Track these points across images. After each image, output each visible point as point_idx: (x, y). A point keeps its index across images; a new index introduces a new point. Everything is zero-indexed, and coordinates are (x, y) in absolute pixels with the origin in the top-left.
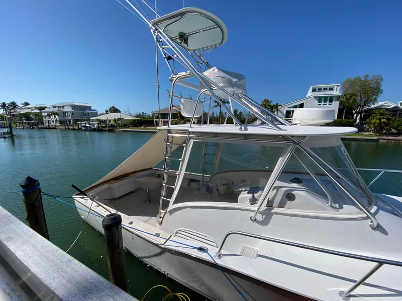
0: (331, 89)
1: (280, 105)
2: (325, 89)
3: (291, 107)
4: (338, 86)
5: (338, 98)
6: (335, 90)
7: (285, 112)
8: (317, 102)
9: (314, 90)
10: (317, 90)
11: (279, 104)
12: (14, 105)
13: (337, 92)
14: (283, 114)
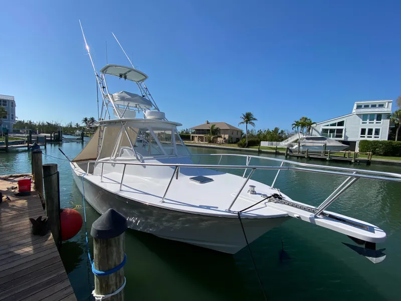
0: (381, 106)
1: (315, 123)
2: (374, 106)
3: (328, 125)
4: (389, 102)
5: (388, 116)
6: (386, 107)
7: (320, 131)
8: (361, 120)
9: (359, 107)
10: (363, 107)
11: (312, 122)
12: (93, 120)
13: (388, 109)
14: (318, 132)
